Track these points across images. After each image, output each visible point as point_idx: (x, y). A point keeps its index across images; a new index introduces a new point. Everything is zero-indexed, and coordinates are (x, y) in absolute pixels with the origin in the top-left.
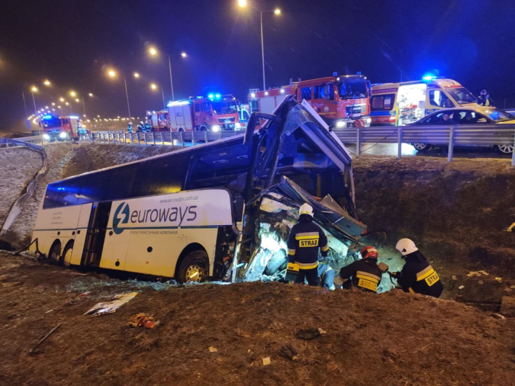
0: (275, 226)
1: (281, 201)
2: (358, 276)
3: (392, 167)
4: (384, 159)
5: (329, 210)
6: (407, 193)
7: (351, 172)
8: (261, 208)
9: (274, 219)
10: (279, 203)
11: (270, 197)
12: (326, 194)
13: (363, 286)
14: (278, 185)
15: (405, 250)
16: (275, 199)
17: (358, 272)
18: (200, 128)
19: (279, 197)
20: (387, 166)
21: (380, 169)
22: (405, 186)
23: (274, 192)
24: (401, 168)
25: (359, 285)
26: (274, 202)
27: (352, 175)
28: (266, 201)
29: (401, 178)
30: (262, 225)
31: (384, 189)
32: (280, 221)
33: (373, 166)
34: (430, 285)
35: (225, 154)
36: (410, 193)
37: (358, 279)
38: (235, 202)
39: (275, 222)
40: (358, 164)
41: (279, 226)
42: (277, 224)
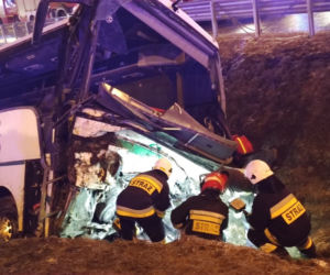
0: (99, 156)
1: (103, 119)
2: (192, 217)
3: (299, 50)
4: (291, 39)
5: (177, 126)
6: (313, 88)
7: (219, 65)
8: (74, 132)
9: (97, 146)
10: (100, 123)
11: (86, 116)
12: (173, 104)
13: (200, 230)
14: (95, 97)
15: (254, 177)
16: (93, 118)
17: (191, 212)
18: (56, 12)
19: (99, 114)
20: (294, 50)
21: (282, 54)
22: (312, 77)
23: (90, 107)
24: (311, 51)
25: (194, 229)
26: (91, 122)
27: (220, 70)
28: (80, 122)
29: (308, 66)
30: (77, 156)
31: (283, 84)
32: (106, 148)
33: (275, 51)
34: (289, 222)
35: (33, 56)
36: (316, 89)
37: (192, 221)
38: (43, 125)
39: (98, 150)
40: (254, 50)
41: (104, 155)
42: (102, 152)
